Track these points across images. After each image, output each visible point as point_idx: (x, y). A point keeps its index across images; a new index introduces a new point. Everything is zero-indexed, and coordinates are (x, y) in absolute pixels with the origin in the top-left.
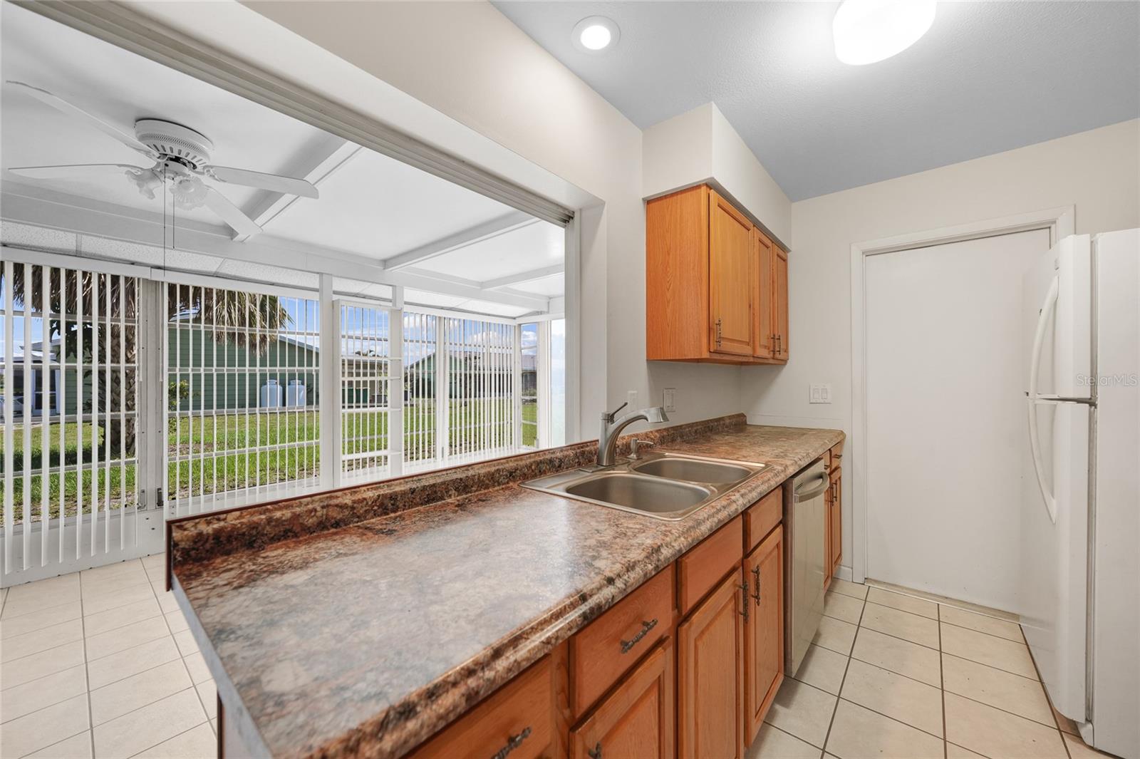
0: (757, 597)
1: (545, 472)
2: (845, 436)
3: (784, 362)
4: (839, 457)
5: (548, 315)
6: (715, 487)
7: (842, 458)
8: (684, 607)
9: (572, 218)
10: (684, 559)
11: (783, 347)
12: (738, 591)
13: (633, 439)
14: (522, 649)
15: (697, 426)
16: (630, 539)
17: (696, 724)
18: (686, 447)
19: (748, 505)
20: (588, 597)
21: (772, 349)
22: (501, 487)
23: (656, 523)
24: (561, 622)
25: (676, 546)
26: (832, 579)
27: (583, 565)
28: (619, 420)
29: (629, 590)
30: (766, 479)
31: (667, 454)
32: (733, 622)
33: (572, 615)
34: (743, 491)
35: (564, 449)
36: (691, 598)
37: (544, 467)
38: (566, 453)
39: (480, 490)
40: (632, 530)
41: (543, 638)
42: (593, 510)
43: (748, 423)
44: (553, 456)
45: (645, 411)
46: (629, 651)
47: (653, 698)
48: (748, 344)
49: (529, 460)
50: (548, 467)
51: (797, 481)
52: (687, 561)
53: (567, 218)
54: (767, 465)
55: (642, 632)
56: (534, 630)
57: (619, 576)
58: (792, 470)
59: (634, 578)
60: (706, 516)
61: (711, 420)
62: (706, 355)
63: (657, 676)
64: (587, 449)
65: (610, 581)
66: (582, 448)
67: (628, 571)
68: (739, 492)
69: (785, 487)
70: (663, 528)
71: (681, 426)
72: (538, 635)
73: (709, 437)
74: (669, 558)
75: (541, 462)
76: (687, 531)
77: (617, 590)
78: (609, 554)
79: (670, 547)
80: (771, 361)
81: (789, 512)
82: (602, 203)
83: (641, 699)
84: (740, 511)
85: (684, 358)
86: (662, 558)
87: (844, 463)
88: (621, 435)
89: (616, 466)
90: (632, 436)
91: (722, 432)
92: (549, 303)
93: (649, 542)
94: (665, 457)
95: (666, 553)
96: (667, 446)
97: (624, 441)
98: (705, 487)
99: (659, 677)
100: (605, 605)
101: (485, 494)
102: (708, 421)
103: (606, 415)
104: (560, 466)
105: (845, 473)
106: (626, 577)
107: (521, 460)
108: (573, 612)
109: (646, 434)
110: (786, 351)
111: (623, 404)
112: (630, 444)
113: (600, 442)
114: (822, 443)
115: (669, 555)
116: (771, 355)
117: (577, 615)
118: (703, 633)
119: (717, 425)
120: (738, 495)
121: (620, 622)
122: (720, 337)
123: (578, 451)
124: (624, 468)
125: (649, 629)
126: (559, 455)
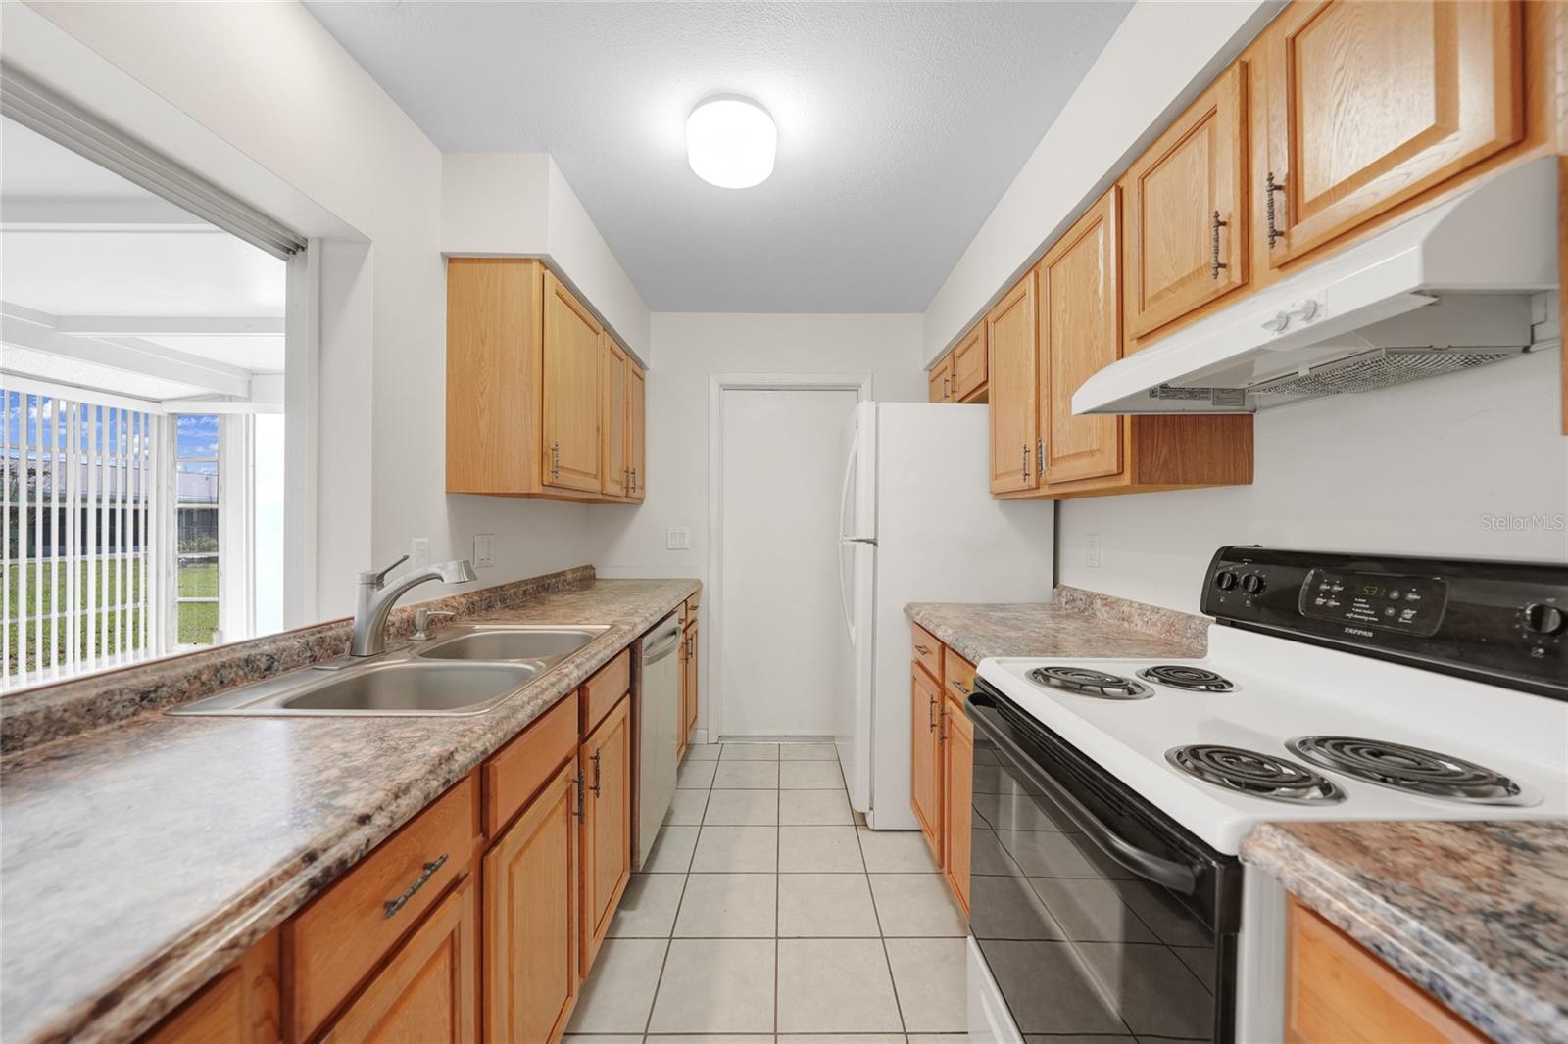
0: (596, 788)
1: (234, 682)
2: (702, 585)
3: (641, 500)
4: (695, 608)
5: (248, 404)
6: (543, 661)
7: (699, 609)
8: (492, 828)
9: (303, 249)
10: (492, 762)
11: (638, 483)
12: (571, 786)
13: (419, 610)
14: (169, 976)
15: (527, 584)
16: (404, 753)
17: (511, 976)
18: (508, 614)
19: (585, 677)
20: (320, 853)
21: (625, 485)
22: (117, 723)
23: (449, 723)
24: (263, 907)
25: (479, 747)
26: (687, 747)
27: (313, 810)
28: (392, 583)
29: (397, 825)
30: (609, 642)
31: (478, 627)
32: (564, 828)
33: (286, 890)
34: (578, 661)
35: (282, 637)
36: (501, 813)
37: (228, 674)
38: (283, 644)
39: (53, 739)
40: (409, 740)
41: (222, 943)
42: (337, 725)
43: (597, 577)
44: (253, 652)
45: (439, 567)
46: (397, 913)
47: (442, 964)
48: (596, 477)
49: (193, 666)
50: (241, 673)
51: (646, 641)
52: (496, 764)
53: (293, 247)
54: (612, 626)
55: (423, 877)
56: (198, 937)
57: (380, 808)
58: (641, 629)
59: (407, 805)
60: (526, 699)
61: (546, 576)
62: (537, 488)
63: (449, 933)
64: (330, 633)
65: (364, 819)
66: (320, 632)
67: (397, 797)
68: (573, 662)
69: (633, 648)
70: (461, 727)
71: (501, 587)
72: (209, 941)
73: (544, 598)
74: (467, 765)
75: (224, 666)
76: (498, 723)
77: (376, 830)
78: (364, 782)
79: (468, 749)
80: (625, 500)
81: (638, 678)
82: (364, 242)
83: (422, 974)
84: (574, 685)
85: (505, 491)
86: (455, 767)
87: (700, 615)
88: (396, 607)
89: (388, 654)
90: (418, 606)
91: (562, 590)
92: (250, 382)
93: (436, 750)
94: (474, 631)
95: (462, 758)
96: (480, 616)
97: (405, 616)
98: (529, 664)
99: (452, 933)
100: (353, 856)
101: (68, 745)
102: (542, 578)
103: (368, 576)
104: (269, 668)
105: (701, 625)
106: (393, 808)
107: (174, 667)
108: (287, 885)
109: (444, 601)
110: (642, 488)
111: (401, 558)
112: (414, 618)
113: (356, 619)
114: (676, 594)
115: (466, 761)
116: (625, 492)
117: (297, 886)
118: (521, 852)
119: (556, 582)
120: (572, 667)
121: (382, 876)
122: (557, 467)
123: (311, 638)
124: (402, 655)
125: (433, 872)
126: (267, 649)
